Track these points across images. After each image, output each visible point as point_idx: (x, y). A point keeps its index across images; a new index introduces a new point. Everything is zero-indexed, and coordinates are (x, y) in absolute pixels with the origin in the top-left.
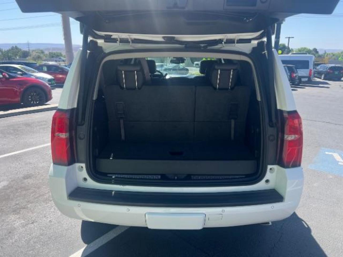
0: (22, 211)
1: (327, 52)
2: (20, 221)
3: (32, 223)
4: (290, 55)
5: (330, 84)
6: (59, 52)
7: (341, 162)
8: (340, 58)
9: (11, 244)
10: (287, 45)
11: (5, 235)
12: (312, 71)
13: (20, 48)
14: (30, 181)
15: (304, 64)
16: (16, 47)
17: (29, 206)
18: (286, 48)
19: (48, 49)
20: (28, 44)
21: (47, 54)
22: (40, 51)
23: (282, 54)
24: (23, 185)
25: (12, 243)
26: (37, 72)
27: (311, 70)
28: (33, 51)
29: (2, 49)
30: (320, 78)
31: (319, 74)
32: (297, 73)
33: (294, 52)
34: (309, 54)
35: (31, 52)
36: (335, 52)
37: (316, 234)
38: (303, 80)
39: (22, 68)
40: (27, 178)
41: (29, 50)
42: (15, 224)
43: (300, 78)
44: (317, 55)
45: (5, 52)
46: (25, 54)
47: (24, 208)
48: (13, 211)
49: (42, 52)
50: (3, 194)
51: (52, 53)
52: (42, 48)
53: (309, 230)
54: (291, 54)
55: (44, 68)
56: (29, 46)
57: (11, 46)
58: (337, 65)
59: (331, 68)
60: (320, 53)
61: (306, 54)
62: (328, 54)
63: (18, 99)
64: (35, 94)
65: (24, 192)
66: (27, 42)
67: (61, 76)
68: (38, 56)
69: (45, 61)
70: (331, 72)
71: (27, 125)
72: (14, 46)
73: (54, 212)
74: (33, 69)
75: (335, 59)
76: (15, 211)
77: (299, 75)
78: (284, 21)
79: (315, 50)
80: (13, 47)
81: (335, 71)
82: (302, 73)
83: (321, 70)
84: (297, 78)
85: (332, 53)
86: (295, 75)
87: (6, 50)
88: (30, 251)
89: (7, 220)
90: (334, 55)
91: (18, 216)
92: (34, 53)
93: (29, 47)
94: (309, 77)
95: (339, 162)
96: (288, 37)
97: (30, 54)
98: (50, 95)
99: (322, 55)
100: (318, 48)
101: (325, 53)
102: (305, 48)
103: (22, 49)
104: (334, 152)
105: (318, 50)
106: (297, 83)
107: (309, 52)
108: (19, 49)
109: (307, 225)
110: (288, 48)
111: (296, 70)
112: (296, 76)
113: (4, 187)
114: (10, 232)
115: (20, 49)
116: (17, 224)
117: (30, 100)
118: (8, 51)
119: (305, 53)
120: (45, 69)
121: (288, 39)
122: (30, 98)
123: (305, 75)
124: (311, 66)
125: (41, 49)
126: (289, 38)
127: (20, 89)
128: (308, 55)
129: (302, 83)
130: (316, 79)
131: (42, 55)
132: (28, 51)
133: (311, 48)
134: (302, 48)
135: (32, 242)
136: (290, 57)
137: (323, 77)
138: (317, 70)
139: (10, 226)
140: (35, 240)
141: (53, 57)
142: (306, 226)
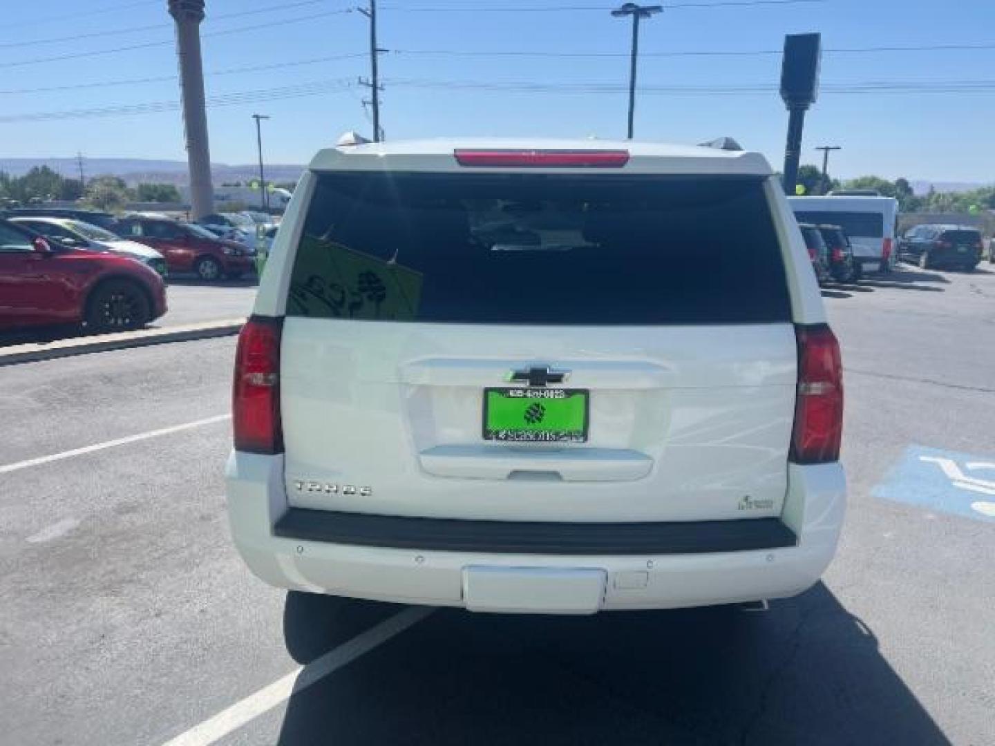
0: (128, 589)
1: (938, 190)
2: (125, 611)
3: (157, 615)
4: (829, 196)
5: (950, 279)
6: (167, 183)
7: (959, 481)
8: (972, 207)
9: (109, 662)
10: (821, 170)
11: (92, 643)
12: (892, 244)
13: (56, 171)
14: (138, 519)
15: (870, 224)
16: (45, 168)
17: (143, 577)
18: (820, 179)
19: (135, 176)
20: (80, 162)
21: (132, 190)
22: (114, 182)
23: (806, 193)
24: (119, 528)
25: (113, 661)
26: (117, 240)
27: (888, 241)
28: (93, 180)
29: (8, 175)
30: (917, 264)
31: (913, 251)
32: (848, 246)
33: (843, 191)
34: (883, 194)
35: (86, 183)
36: (962, 191)
37: (888, 649)
38: (867, 267)
39: (75, 227)
40: (128, 512)
41: (82, 177)
42: (112, 617)
43: (858, 262)
44: (907, 199)
45: (15, 182)
46: (72, 190)
47: (131, 581)
48: (105, 588)
49: (121, 184)
50: (70, 548)
51: (147, 187)
52: (119, 172)
53: (871, 641)
54: (833, 195)
55: (134, 229)
56: (84, 167)
57: (31, 166)
58: (963, 228)
59: (948, 236)
60: (918, 192)
61: (875, 194)
62: (939, 196)
63: (75, 311)
64: (120, 297)
65: (124, 545)
66: (76, 155)
67: (180, 251)
68: (110, 194)
69: (128, 208)
70: (948, 245)
71: (108, 379)
72: (40, 166)
73: (208, 591)
74: (105, 232)
75: (959, 211)
76: (111, 589)
77: (856, 254)
78: (814, 102)
79: (903, 184)
80: (36, 169)
81: (959, 245)
82: (863, 247)
83: (919, 239)
84: (848, 263)
85: (952, 194)
86: (842, 254)
87: (18, 177)
88: (162, 676)
89: (91, 609)
90: (956, 199)
91: (118, 600)
92: (98, 188)
93: (82, 170)
94: (883, 261)
95: (953, 480)
96: (824, 146)
97: (86, 189)
98: (162, 300)
99: (923, 198)
100: (911, 179)
101: (932, 193)
102: (874, 179)
103: (61, 174)
104: (944, 457)
105: (910, 185)
106: (848, 276)
107: (885, 189)
108: (53, 173)
109: (867, 628)
110: (825, 177)
111: (847, 239)
112: (846, 258)
113: (70, 531)
114: (104, 635)
115: (57, 176)
116: (118, 617)
117: (107, 313)
118: (24, 181)
119: (871, 191)
120: (138, 230)
121: (823, 152)
122: (107, 310)
123: (873, 254)
124: (889, 231)
125: (115, 176)
126: (827, 149)
127: (80, 285)
128: (879, 198)
129: (866, 276)
130: (904, 265)
131: (119, 193)
132: (79, 179)
133: (892, 179)
134: (864, 179)
135: (162, 659)
136: (829, 201)
137: (923, 260)
138: (906, 241)
139: (101, 622)
140: (170, 653)
141: (150, 198)
142: (865, 632)
